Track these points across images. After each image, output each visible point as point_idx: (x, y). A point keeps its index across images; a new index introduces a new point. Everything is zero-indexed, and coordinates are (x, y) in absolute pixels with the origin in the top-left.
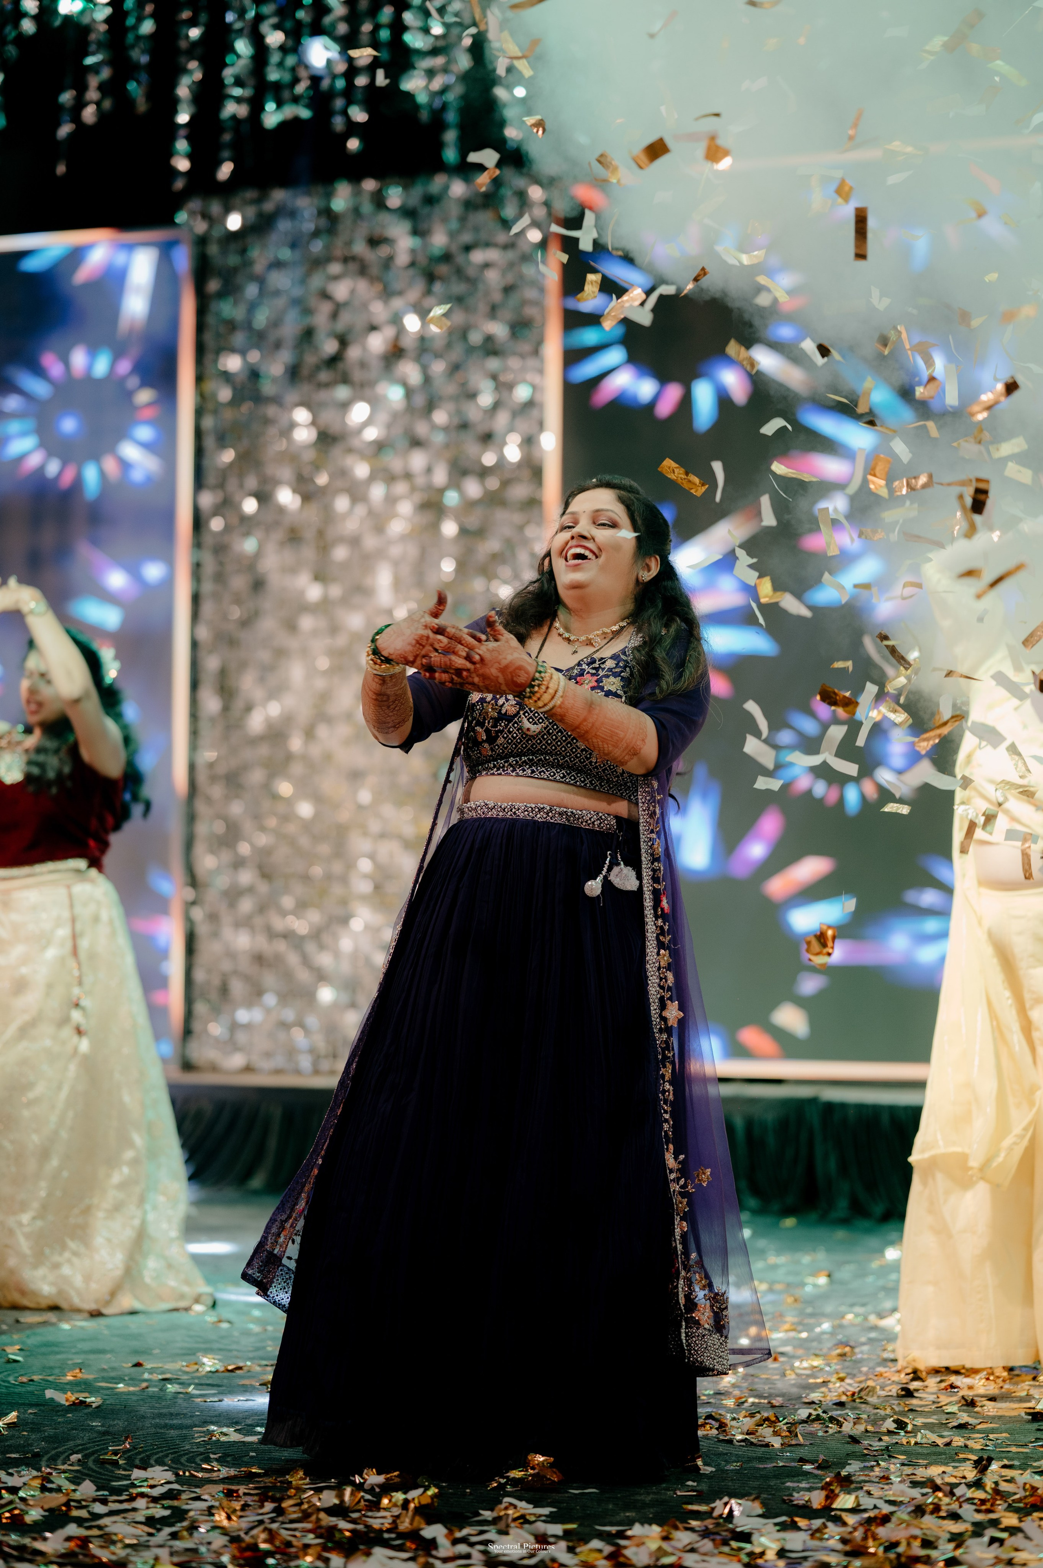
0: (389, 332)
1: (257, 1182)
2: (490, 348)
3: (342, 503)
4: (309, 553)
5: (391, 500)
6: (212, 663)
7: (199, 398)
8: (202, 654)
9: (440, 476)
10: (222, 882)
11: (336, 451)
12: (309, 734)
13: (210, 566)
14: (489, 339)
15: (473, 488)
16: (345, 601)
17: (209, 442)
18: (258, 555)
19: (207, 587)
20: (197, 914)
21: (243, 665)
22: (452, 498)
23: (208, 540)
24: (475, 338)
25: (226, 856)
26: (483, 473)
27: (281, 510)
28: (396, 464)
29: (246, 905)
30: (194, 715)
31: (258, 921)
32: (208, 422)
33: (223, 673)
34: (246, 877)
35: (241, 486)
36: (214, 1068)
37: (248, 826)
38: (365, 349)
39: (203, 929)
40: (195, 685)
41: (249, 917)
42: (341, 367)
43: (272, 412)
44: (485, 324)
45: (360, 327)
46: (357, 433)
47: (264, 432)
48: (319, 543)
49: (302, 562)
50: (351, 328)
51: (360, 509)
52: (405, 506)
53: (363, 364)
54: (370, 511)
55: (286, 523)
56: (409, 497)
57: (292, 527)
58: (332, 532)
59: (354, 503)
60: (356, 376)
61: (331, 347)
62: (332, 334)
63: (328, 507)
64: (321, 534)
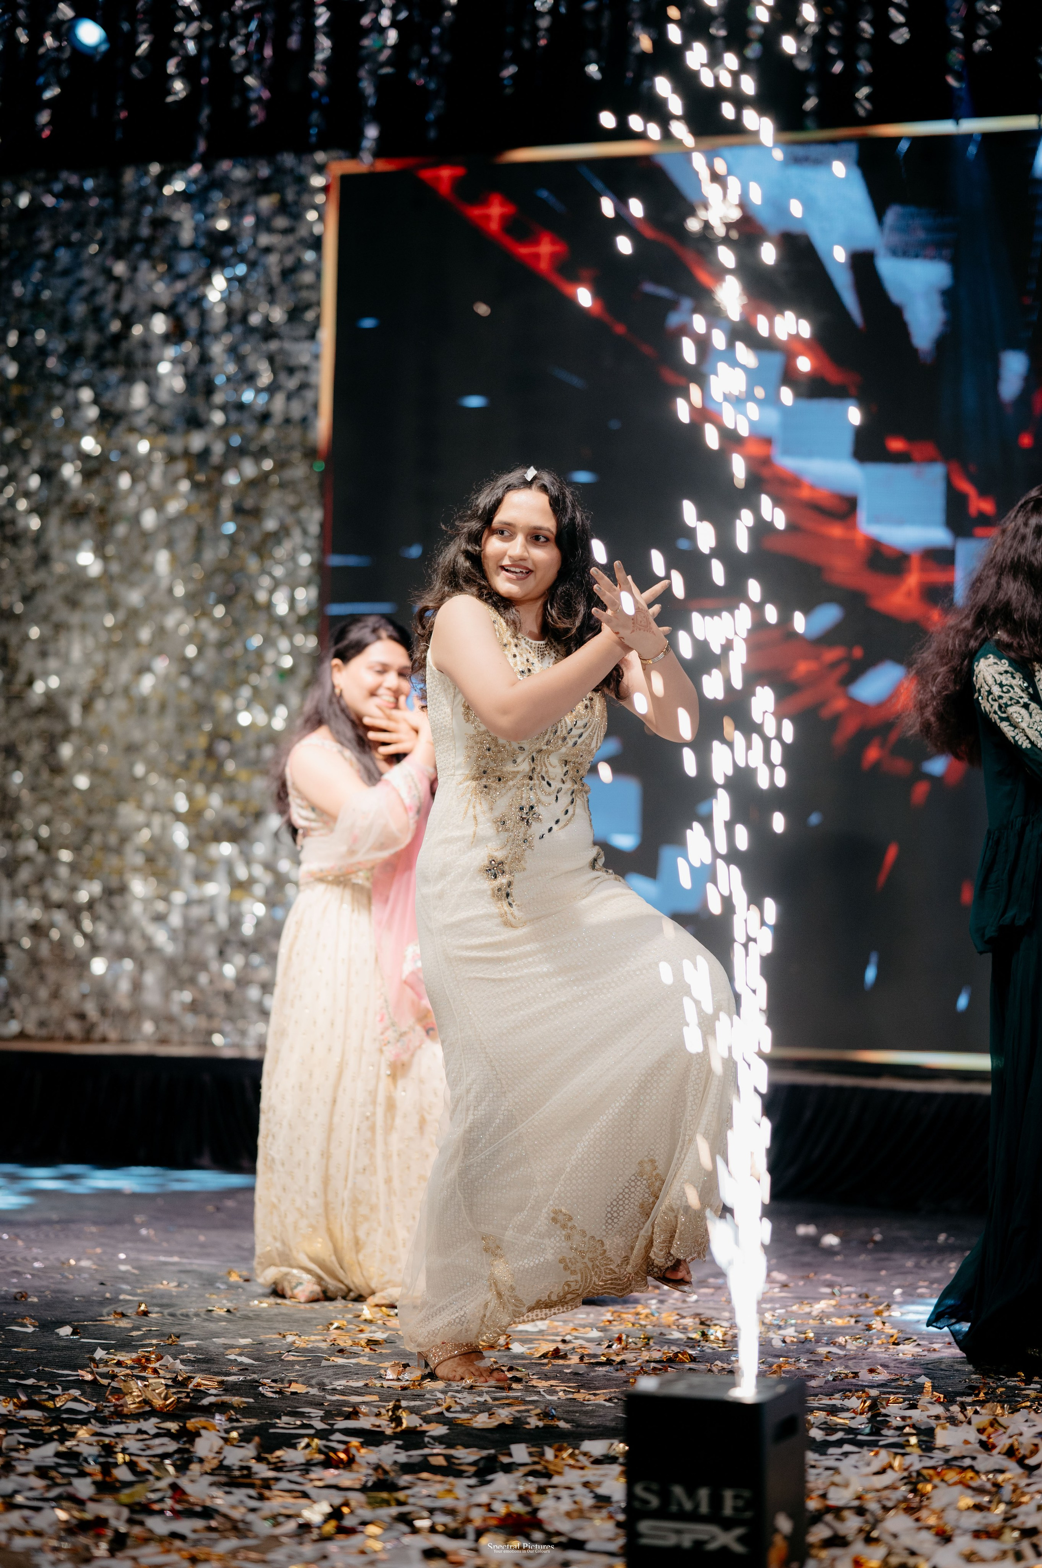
2: (268, 332)
3: (124, 481)
4: (89, 528)
5: (170, 480)
9: (217, 457)
12: (87, 707)
14: (267, 320)
15: (249, 469)
16: (125, 578)
18: (42, 531)
21: (24, 639)
22: (231, 478)
24: (255, 319)
26: (260, 453)
27: (64, 485)
28: (177, 444)
29: (24, 875)
31: (35, 891)
35: (26, 464)
37: (27, 799)
38: (147, 329)
41: (26, 887)
42: (125, 346)
43: (57, 389)
44: (264, 307)
45: (143, 307)
46: (139, 412)
47: (49, 409)
48: (101, 520)
49: (83, 538)
50: (133, 309)
51: (141, 488)
52: (184, 486)
53: (145, 345)
54: (149, 489)
55: (69, 498)
56: (189, 475)
57: (75, 504)
58: (113, 509)
59: (134, 480)
60: (139, 356)
61: (115, 326)
62: (116, 314)
63: (110, 485)
64: (102, 510)
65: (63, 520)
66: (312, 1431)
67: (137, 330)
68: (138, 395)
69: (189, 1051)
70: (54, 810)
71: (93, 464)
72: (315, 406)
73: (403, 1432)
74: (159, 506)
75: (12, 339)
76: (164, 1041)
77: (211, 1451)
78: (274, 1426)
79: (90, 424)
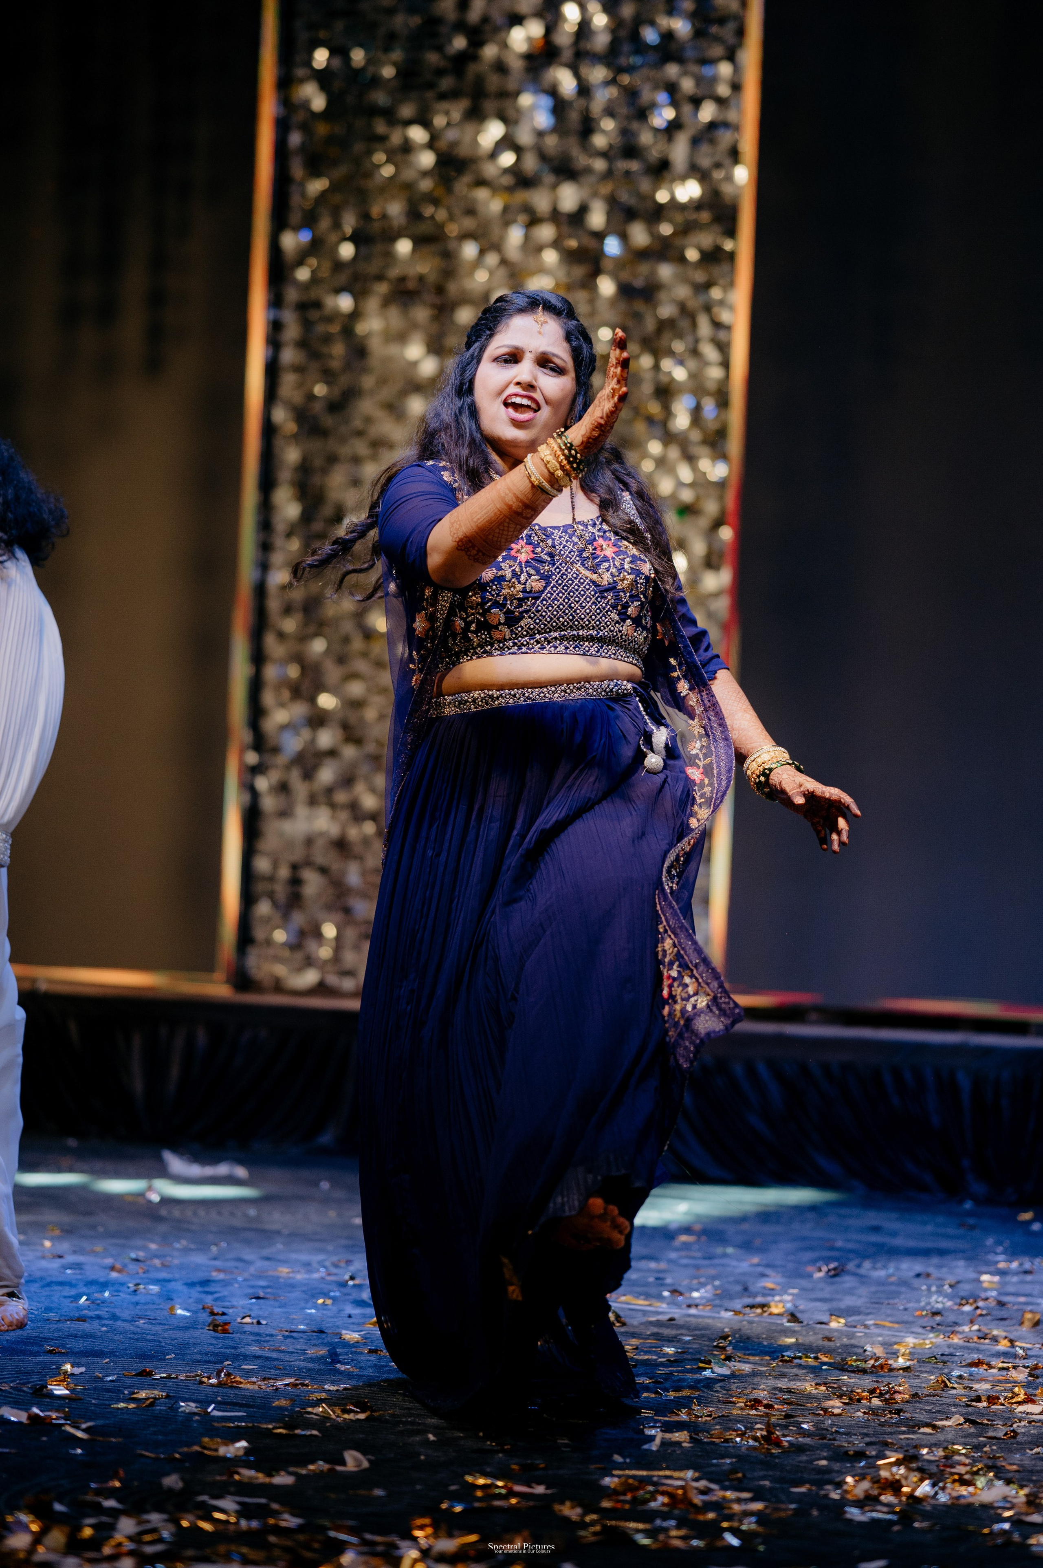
0: (535, 29)
1: (326, 1139)
4: (422, 314)
5: (532, 248)
6: (291, 455)
7: (282, 110)
8: (279, 442)
9: (597, 219)
10: (293, 744)
11: (461, 185)
13: (292, 331)
14: (668, 36)
15: (639, 235)
17: (297, 170)
18: (355, 315)
19: (288, 355)
20: (262, 784)
21: (332, 459)
22: (612, 246)
23: (292, 295)
24: (650, 35)
25: (299, 710)
26: (658, 213)
27: (388, 255)
28: (541, 201)
29: (326, 775)
30: (265, 525)
31: (341, 797)
32: (295, 139)
33: (304, 469)
34: (326, 738)
35: (337, 225)
36: (278, 987)
37: (332, 673)
38: (505, 45)
39: (268, 803)
40: (267, 484)
41: (329, 791)
42: (472, 69)
43: (380, 127)
45: (498, 18)
46: (490, 157)
47: (370, 153)
48: (438, 301)
49: (414, 326)
50: (485, 19)
51: (492, 259)
52: (550, 257)
53: (501, 67)
54: (504, 262)
55: (394, 272)
56: (556, 244)
57: (403, 279)
58: (452, 288)
60: (493, 82)
61: (460, 43)
62: (461, 26)
63: (449, 256)
64: (440, 290)
65: (386, 302)
70: (369, 690)
75: (321, 57)
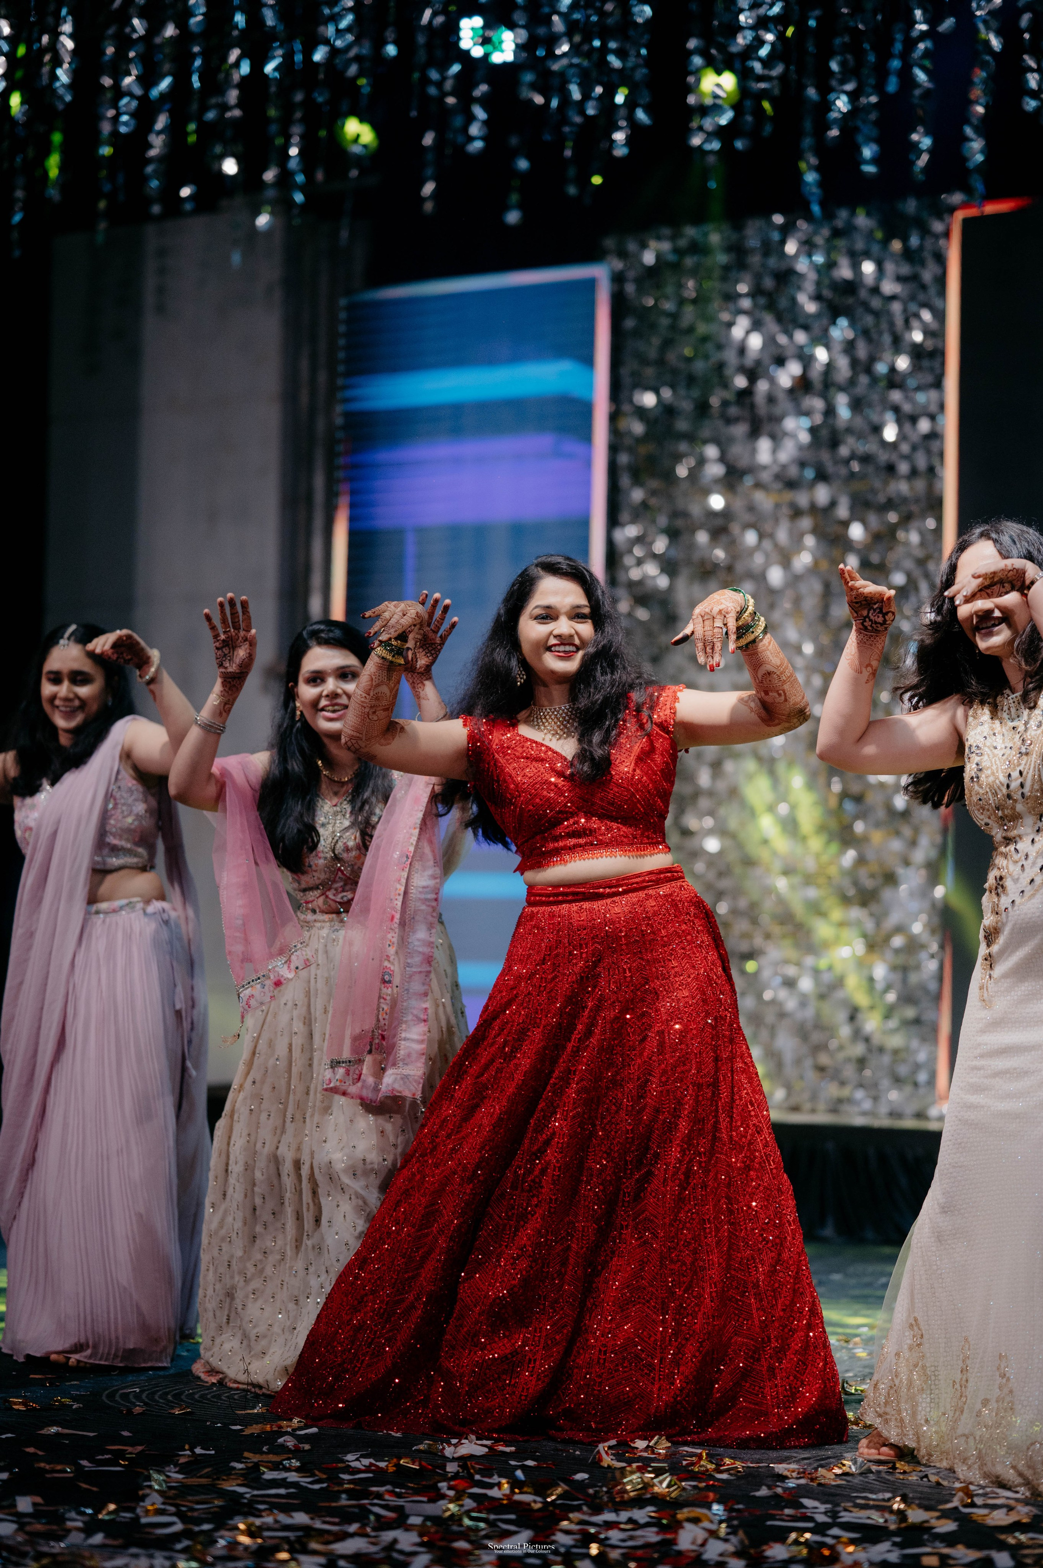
2: (893, 381)
3: (750, 538)
7: (612, 436)
15: (876, 522)
17: (625, 482)
22: (856, 531)
27: (691, 545)
44: (887, 356)
45: (768, 364)
46: (765, 468)
47: (675, 467)
59: (761, 536)
60: (765, 411)
65: (691, 580)
66: (810, 1525)
67: (762, 386)
68: (764, 450)
69: (822, 1118)
71: (719, 522)
72: (941, 455)
73: (907, 1528)
74: (786, 562)
76: (796, 1109)
77: (693, 1543)
78: (773, 1517)
79: (717, 481)
